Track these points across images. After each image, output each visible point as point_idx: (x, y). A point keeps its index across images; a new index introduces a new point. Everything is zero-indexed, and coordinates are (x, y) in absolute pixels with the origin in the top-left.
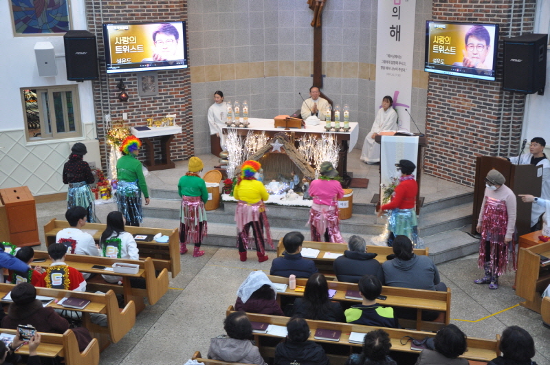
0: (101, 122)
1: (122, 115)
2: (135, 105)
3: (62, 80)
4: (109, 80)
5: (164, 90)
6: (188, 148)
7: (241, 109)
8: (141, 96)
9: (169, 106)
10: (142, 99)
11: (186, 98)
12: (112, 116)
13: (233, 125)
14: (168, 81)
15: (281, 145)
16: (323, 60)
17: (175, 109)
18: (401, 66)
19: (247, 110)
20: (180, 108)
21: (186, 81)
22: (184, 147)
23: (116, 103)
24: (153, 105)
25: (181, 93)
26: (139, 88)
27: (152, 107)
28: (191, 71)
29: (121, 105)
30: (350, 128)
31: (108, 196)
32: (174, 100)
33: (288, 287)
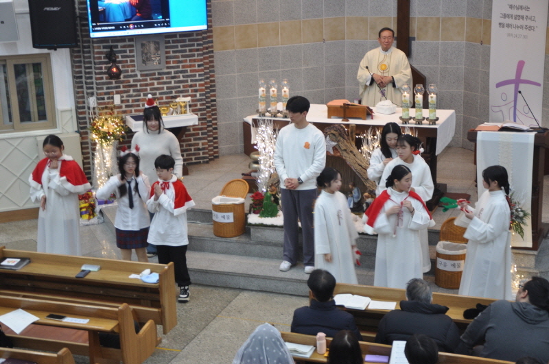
0: (84, 108)
1: (113, 98)
2: (132, 83)
3: (25, 47)
4: (93, 47)
5: (174, 62)
6: (210, 146)
7: (279, 90)
8: (141, 71)
9: (181, 85)
10: (142, 75)
11: (206, 74)
12: (98, 99)
13: (267, 114)
14: (180, 49)
15: (334, 144)
16: (412, 15)
17: (190, 89)
18: (529, 23)
19: (287, 93)
20: (198, 88)
21: (207, 48)
22: (203, 144)
23: (104, 80)
24: (158, 83)
25: (199, 66)
26: (138, 59)
27: (156, 86)
28: (214, 34)
29: (111, 83)
30: (437, 119)
31: (90, 215)
32: (188, 76)
33: (315, 350)
